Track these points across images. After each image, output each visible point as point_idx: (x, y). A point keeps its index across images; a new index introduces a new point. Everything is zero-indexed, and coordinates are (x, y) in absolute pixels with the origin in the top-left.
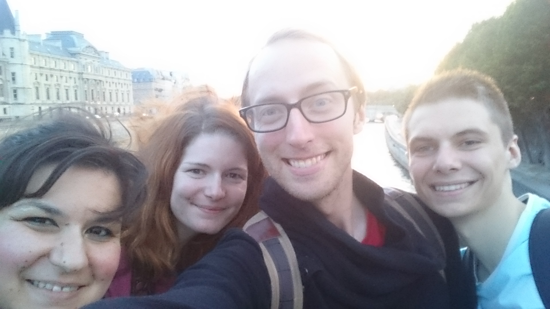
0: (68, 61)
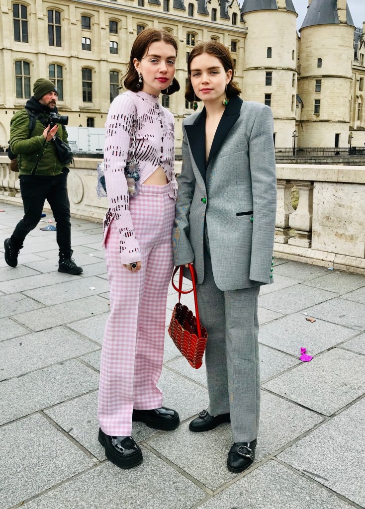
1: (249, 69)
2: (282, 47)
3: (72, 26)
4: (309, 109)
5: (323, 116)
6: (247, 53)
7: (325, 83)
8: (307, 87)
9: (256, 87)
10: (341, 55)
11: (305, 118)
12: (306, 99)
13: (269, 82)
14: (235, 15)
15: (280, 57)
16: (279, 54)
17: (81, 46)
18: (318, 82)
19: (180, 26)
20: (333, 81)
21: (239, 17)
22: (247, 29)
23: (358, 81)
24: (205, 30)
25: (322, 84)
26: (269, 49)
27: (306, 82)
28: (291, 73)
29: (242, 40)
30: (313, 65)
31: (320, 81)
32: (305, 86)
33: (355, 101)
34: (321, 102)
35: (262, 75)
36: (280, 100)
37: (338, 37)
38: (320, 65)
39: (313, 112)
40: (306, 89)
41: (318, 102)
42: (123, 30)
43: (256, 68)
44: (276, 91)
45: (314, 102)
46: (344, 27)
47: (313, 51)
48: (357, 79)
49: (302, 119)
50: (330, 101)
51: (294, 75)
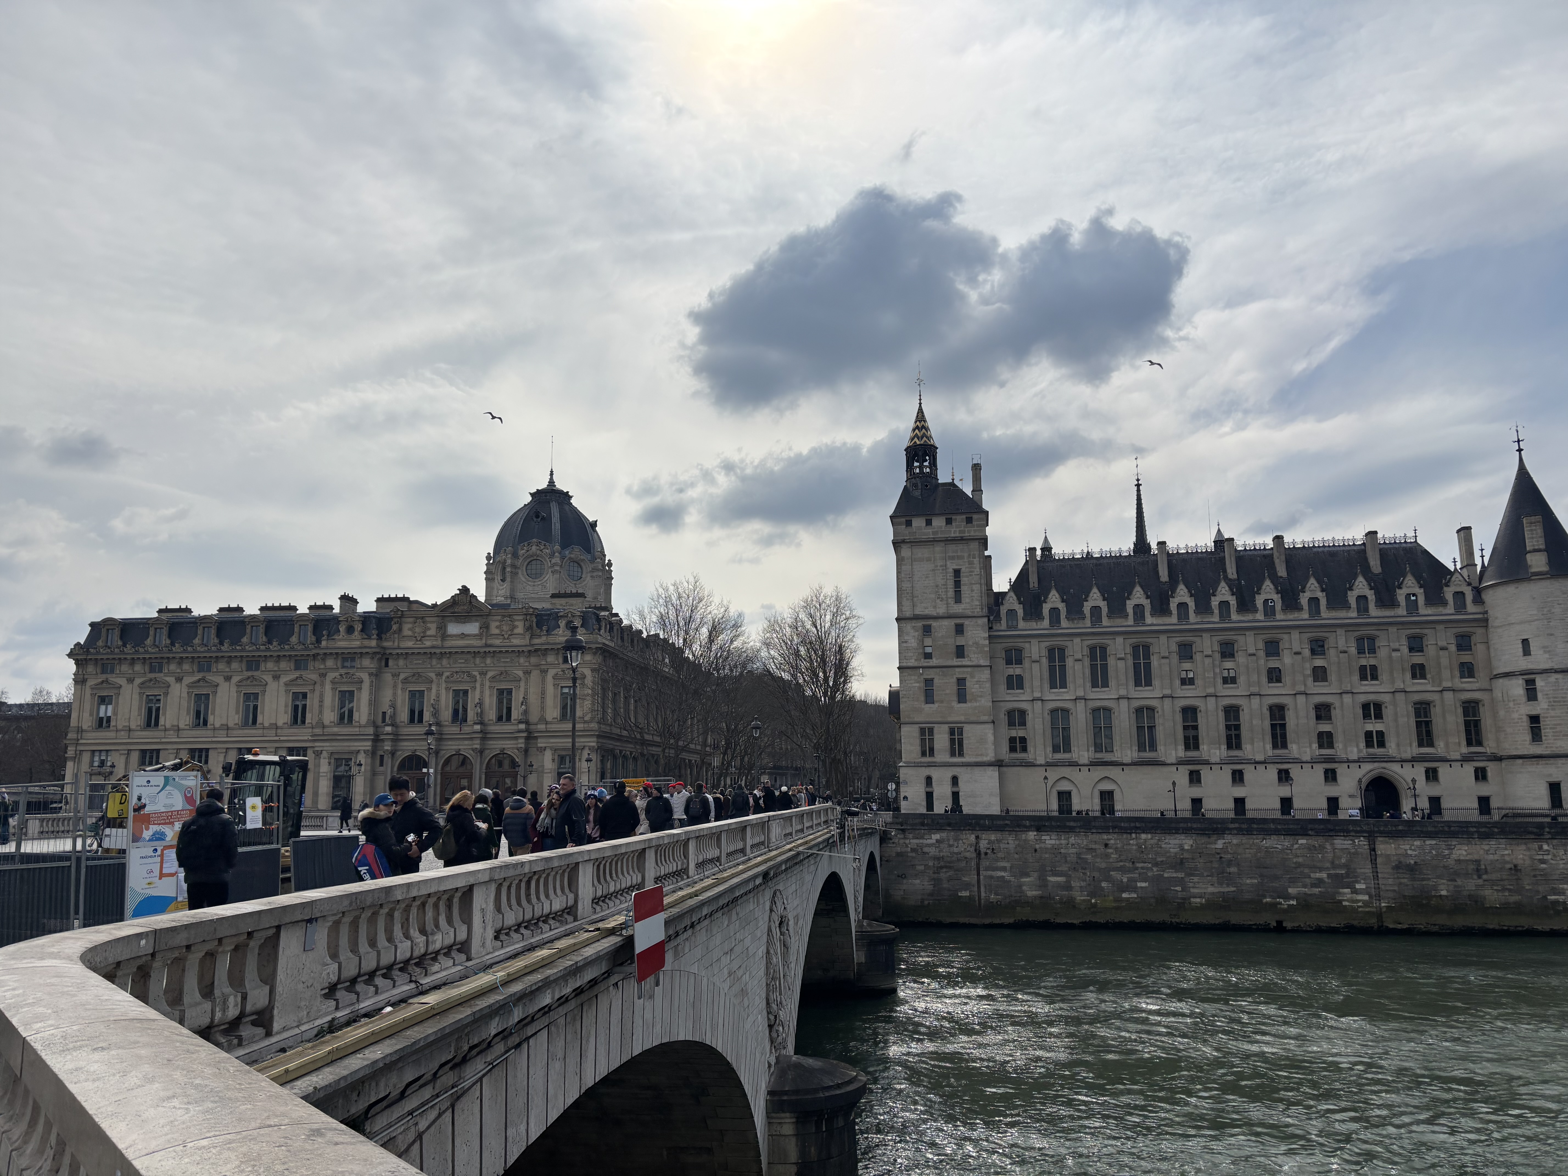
1: (1497, 676)
2: (1552, 635)
3: (1164, 661)
6: (1492, 650)
9: (1511, 704)
13: (1531, 694)
14: (1459, 596)
15: (1549, 652)
16: (1544, 647)
17: (1178, 682)
19: (1341, 632)
21: (1469, 597)
22: (1486, 612)
24: (1393, 630)
26: (1525, 642)
29: (1480, 631)
35: (1517, 688)
36: (1561, 725)
42: (1240, 653)
43: (1507, 675)
44: (1548, 709)
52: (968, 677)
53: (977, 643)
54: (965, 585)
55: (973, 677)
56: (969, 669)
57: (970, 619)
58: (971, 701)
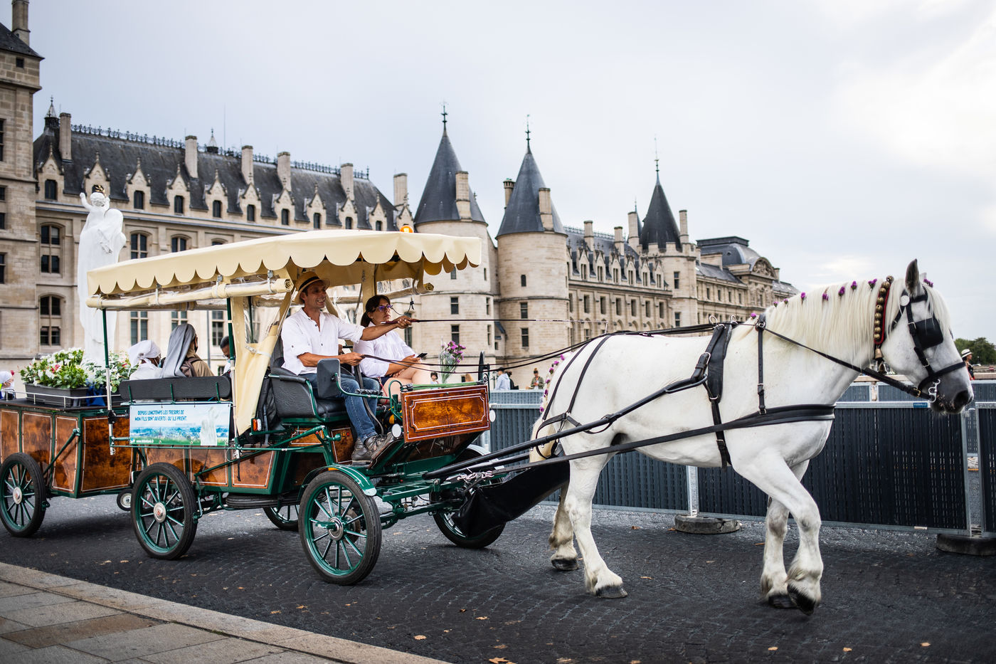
0: (735, 288)
4: (515, 341)
5: (534, 349)
7: (533, 307)
8: (510, 313)
9: (439, 317)
10: (551, 270)
11: (510, 353)
12: (510, 328)
13: (455, 309)
15: (468, 277)
16: (466, 274)
18: (524, 304)
20: (544, 304)
23: (581, 300)
25: (529, 308)
27: (509, 306)
28: (484, 298)
30: (515, 283)
31: (526, 304)
32: (507, 311)
33: (579, 327)
34: (530, 331)
35: (446, 301)
36: (472, 332)
37: (543, 247)
38: (524, 283)
39: (521, 346)
40: (509, 315)
41: (525, 331)
43: (439, 293)
45: (521, 331)
46: (551, 236)
47: (514, 265)
48: (580, 298)
49: (508, 355)
50: (541, 330)
51: (488, 299)
52: (9, 252)
53: (21, 213)
54: (10, 140)
55: (15, 252)
56: (11, 244)
57: (15, 183)
58: (11, 281)
